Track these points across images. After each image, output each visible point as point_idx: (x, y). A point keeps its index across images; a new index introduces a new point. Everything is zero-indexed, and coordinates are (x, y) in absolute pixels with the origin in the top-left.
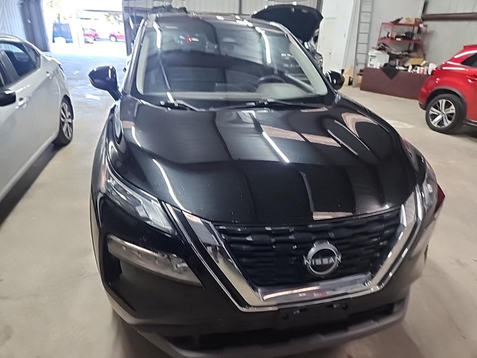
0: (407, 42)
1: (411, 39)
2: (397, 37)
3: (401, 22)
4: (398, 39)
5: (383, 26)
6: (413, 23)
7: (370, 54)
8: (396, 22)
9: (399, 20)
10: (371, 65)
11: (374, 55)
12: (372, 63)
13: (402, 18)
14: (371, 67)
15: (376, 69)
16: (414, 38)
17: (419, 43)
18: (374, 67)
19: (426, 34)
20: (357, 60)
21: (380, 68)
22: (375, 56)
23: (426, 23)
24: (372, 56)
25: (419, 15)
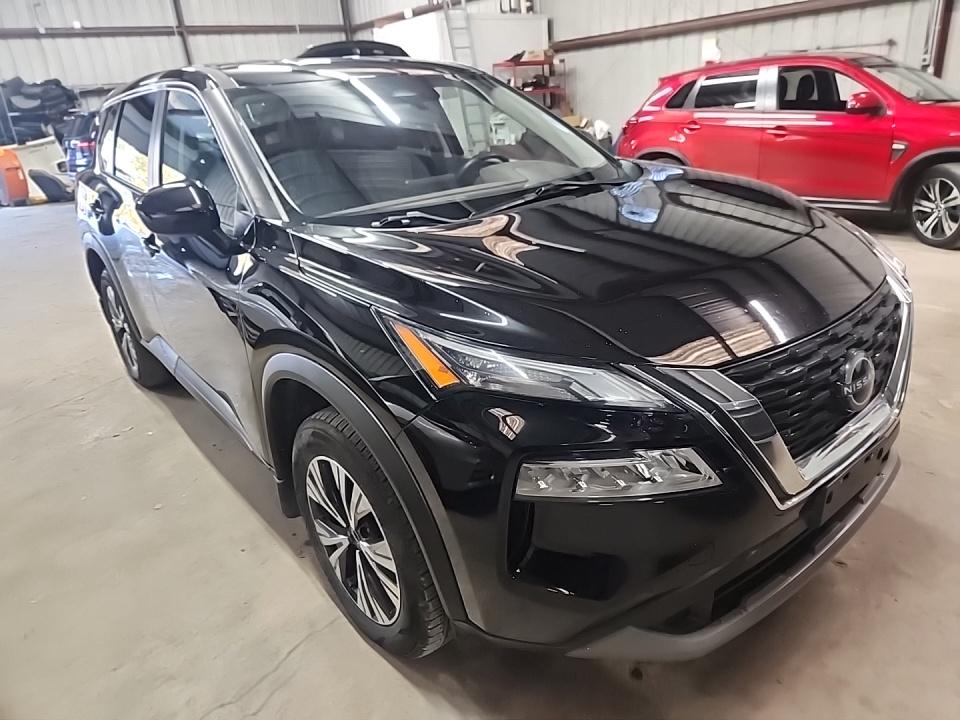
0: (540, 92)
1: (545, 86)
2: (525, 85)
3: (523, 60)
4: (526, 89)
5: (496, 68)
6: (542, 58)
7: (492, 122)
8: (516, 60)
9: (520, 56)
10: (499, 140)
11: (502, 122)
12: (500, 137)
13: (524, 52)
14: (500, 144)
15: (509, 145)
16: (551, 84)
17: (557, 92)
18: (507, 143)
19: (564, 74)
20: (471, 136)
21: (517, 142)
22: (502, 124)
23: (562, 56)
24: (495, 124)
25: (545, 45)
